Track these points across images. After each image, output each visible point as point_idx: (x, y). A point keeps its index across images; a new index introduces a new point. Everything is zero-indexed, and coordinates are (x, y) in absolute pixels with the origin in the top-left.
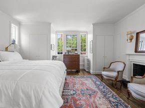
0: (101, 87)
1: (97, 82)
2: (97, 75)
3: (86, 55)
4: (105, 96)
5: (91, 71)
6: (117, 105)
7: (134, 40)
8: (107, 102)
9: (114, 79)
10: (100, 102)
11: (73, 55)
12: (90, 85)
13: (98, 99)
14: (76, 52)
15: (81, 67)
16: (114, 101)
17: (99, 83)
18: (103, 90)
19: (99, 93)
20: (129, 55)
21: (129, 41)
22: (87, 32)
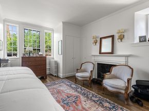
0: (79, 90)
1: (72, 86)
2: (67, 78)
3: (52, 56)
4: (88, 97)
5: (61, 75)
6: (101, 103)
7: (98, 44)
8: (93, 103)
9: (88, 79)
10: (88, 106)
11: (36, 57)
12: (68, 90)
13: (85, 103)
14: (40, 53)
15: (48, 72)
16: (97, 99)
17: (74, 86)
18: (82, 92)
19: (82, 97)
20: (94, 56)
21: (94, 44)
22: (53, 30)
